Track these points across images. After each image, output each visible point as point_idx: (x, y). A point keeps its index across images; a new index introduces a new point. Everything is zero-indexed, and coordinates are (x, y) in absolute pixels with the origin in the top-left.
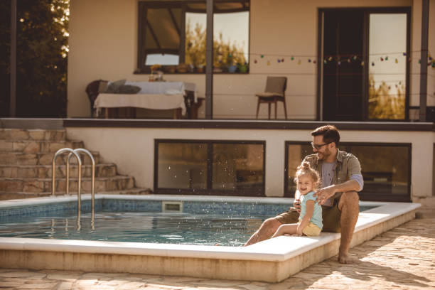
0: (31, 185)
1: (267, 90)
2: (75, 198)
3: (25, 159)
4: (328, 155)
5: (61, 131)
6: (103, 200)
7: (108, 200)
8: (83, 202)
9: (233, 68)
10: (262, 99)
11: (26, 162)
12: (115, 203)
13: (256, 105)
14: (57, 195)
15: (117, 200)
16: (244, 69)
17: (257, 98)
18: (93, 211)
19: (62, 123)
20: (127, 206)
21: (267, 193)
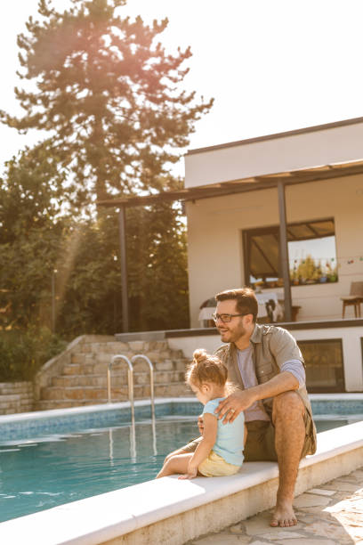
0: (117, 392)
1: (351, 294)
2: (147, 402)
3: (118, 368)
4: (242, 334)
5: (162, 342)
6: (172, 404)
7: (177, 404)
8: (136, 408)
9: (324, 280)
10: (347, 302)
11: (120, 371)
12: (183, 407)
13: (342, 308)
14: (113, 402)
15: (185, 404)
16: (333, 279)
17: (342, 303)
18: (154, 416)
19: (164, 335)
20: (194, 409)
21: (347, 388)
